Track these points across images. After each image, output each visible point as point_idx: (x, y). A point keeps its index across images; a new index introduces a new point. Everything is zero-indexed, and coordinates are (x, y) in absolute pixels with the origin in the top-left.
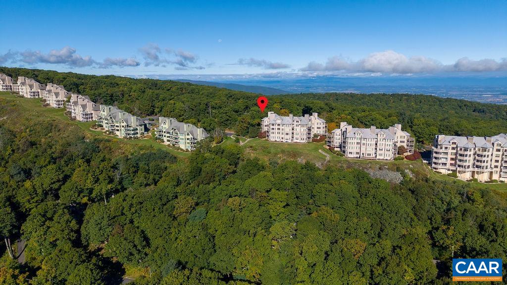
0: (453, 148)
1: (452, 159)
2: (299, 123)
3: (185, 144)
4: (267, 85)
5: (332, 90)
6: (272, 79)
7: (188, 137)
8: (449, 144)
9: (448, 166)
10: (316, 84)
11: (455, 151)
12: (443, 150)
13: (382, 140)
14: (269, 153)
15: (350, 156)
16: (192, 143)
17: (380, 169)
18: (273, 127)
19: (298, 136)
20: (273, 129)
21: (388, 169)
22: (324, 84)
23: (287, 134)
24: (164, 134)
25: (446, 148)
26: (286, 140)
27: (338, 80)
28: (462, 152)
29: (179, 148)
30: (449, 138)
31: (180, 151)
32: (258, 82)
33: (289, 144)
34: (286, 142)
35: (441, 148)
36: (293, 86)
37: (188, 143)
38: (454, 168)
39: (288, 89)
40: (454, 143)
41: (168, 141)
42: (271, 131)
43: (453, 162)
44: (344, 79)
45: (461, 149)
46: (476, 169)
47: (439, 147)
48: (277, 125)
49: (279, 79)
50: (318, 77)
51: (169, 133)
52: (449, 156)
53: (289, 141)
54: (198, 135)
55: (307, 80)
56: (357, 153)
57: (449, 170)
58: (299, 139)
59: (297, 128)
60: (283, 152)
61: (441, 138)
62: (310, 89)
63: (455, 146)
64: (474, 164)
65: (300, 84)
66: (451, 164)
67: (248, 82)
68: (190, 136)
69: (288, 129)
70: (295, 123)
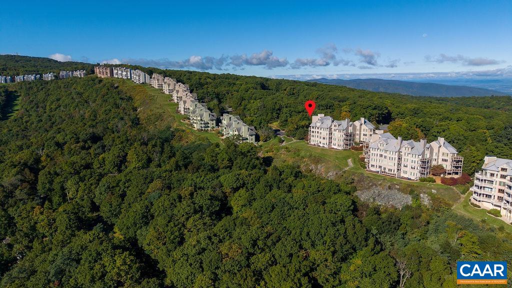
0: (502, 177)
1: (500, 191)
2: (337, 128)
4: (479, 85)
11: (504, 181)
12: (488, 177)
13: (406, 154)
15: (372, 168)
17: (390, 188)
19: (336, 142)
21: (399, 190)
23: (324, 138)
24: (224, 129)
25: (492, 175)
26: (322, 145)
32: (467, 81)
33: (325, 150)
35: (485, 174)
40: (504, 169)
42: (312, 134)
43: (502, 195)
52: (497, 187)
53: (326, 146)
54: (243, 132)
58: (336, 145)
59: (335, 132)
61: (488, 160)
63: (505, 173)
66: (499, 198)
67: (454, 81)
70: (333, 128)
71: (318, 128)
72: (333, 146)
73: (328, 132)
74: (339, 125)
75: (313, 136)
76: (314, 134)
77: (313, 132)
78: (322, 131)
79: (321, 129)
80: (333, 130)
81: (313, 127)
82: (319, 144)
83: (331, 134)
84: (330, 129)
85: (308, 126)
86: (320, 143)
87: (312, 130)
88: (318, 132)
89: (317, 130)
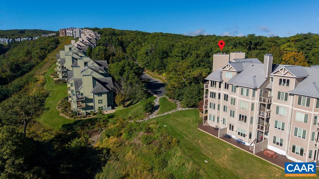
71: (227, 86)
72: (271, 147)
73: (257, 102)
74: (300, 80)
75: (213, 106)
76: (215, 101)
77: (213, 95)
78: (236, 95)
79: (234, 90)
80: (273, 94)
81: (213, 83)
82: (229, 132)
83: (265, 105)
84: (265, 90)
85: (201, 80)
86: (232, 127)
87: (211, 89)
88: (226, 97)
89: (223, 91)
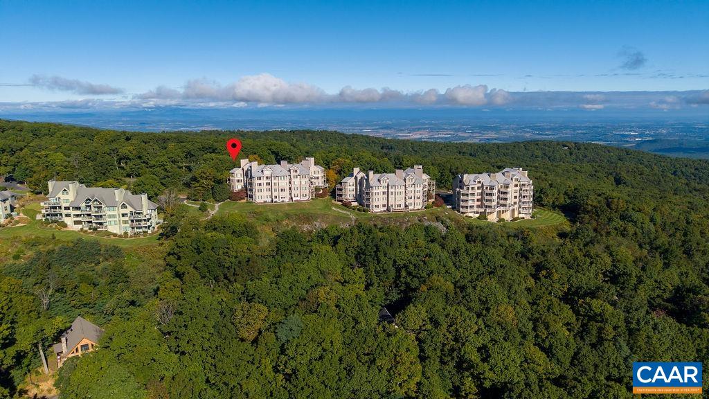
0: (479, 188)
1: (478, 200)
2: (298, 173)
3: (120, 224)
5: (181, 127)
6: (77, 111)
7: (124, 211)
8: (474, 183)
9: (475, 209)
10: (156, 118)
11: (480, 191)
12: (470, 192)
13: (410, 186)
14: (267, 220)
15: (376, 210)
16: (132, 221)
18: (259, 182)
19: (298, 192)
20: (260, 184)
21: (428, 220)
22: (168, 119)
23: (283, 190)
24: (64, 212)
25: (473, 188)
26: (281, 200)
27: (188, 112)
28: (488, 191)
29: (108, 234)
30: (472, 176)
31: (112, 237)
33: (289, 205)
34: (283, 201)
35: (468, 189)
36: (118, 121)
37: (125, 222)
38: (482, 210)
39: (110, 127)
40: (479, 182)
41: (76, 223)
42: (257, 187)
43: (479, 203)
44: (197, 110)
45: (487, 188)
46: (502, 208)
47: (465, 188)
48: (265, 178)
49: (90, 111)
50: (158, 108)
51: (78, 208)
52: (476, 197)
53: (287, 200)
54: (142, 205)
55: (139, 112)
56: (384, 206)
57: (477, 213)
58: (299, 195)
59: (295, 180)
60: (288, 216)
61: (467, 178)
62: (147, 125)
63: (480, 185)
64: (498, 203)
65: (128, 119)
66: (478, 206)
68: (129, 210)
69: (284, 183)
70: (293, 174)
75: (260, 190)
76: (262, 187)
80: (292, 177)
81: (259, 178)
87: (257, 182)
89: (266, 181)
